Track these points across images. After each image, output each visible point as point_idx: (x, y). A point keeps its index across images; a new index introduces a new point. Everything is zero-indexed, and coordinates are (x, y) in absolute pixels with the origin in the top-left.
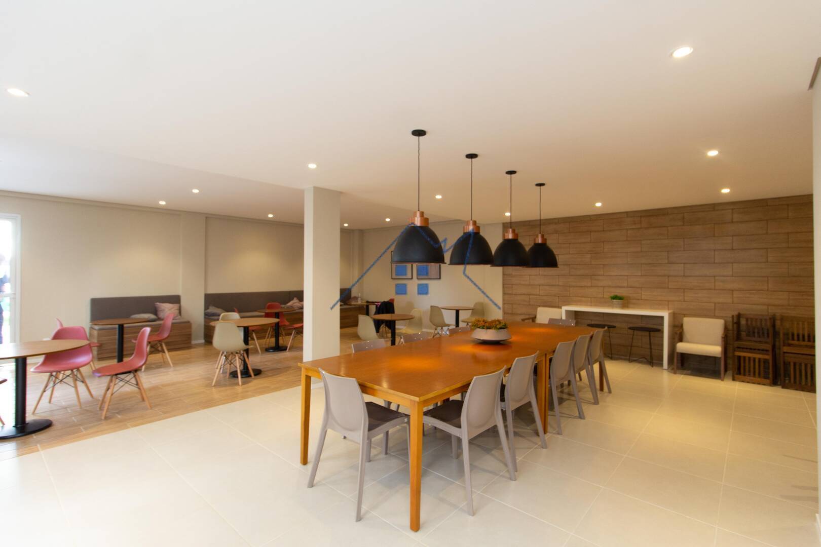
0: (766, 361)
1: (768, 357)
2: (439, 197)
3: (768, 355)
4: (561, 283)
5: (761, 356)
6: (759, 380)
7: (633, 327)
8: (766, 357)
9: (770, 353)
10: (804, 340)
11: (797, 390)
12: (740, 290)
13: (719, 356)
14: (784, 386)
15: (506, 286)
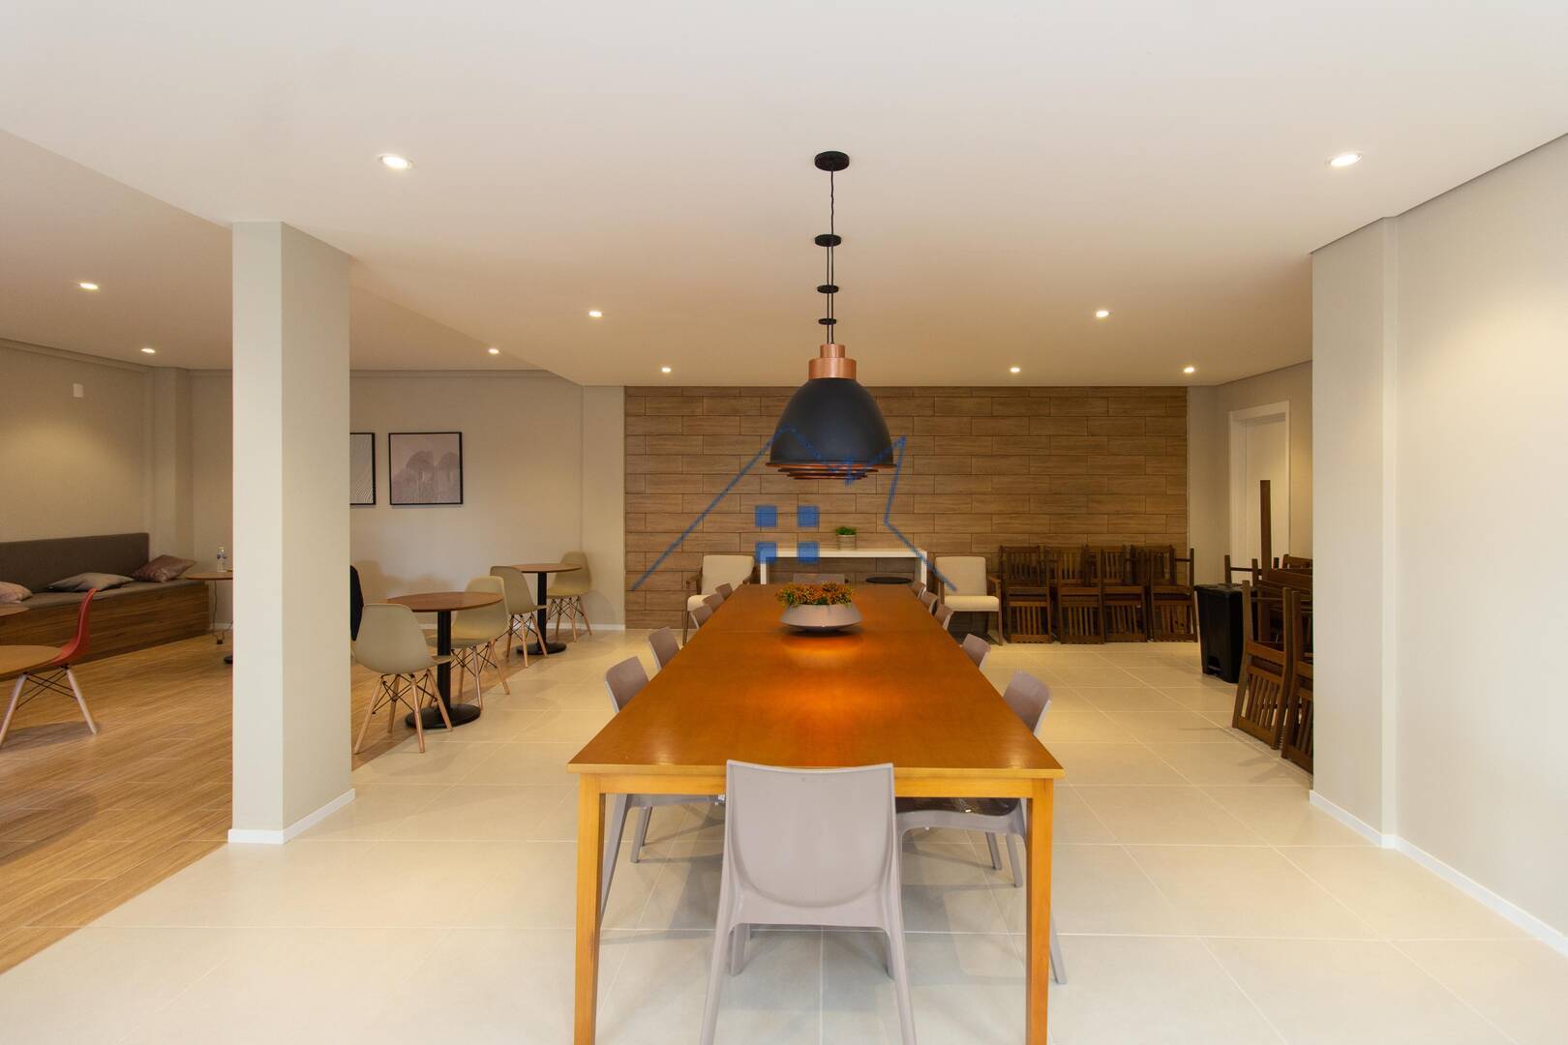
0: (1044, 609)
1: (1046, 604)
2: (596, 314)
3: (1045, 601)
4: (744, 509)
5: (1037, 604)
6: (1035, 636)
7: (876, 578)
8: (1043, 604)
9: (1048, 598)
10: (1068, 578)
11: (1074, 643)
12: (1000, 513)
13: (997, 610)
14: (1063, 642)
15: (631, 515)
